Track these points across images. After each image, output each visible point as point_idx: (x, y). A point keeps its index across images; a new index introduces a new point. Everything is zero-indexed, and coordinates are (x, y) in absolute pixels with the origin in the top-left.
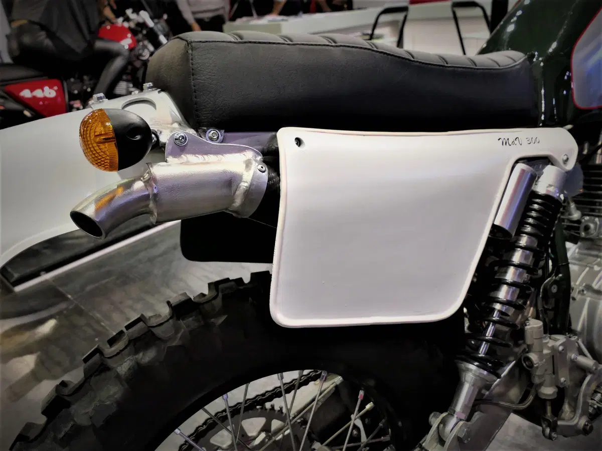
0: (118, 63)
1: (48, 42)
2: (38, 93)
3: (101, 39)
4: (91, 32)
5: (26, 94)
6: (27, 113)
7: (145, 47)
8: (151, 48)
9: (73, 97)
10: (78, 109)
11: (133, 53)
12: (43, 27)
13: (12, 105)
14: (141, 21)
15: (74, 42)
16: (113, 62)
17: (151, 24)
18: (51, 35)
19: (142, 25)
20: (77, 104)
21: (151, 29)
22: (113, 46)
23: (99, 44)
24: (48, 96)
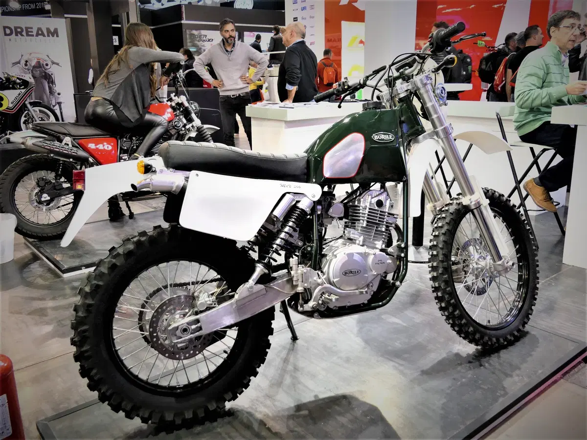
0: (158, 131)
1: (113, 113)
2: (100, 147)
3: (150, 113)
4: (144, 107)
5: (92, 146)
6: (91, 160)
7: (180, 120)
8: (185, 121)
9: (123, 151)
10: (125, 160)
11: (171, 124)
12: (111, 103)
13: (82, 153)
14: (180, 102)
15: (131, 114)
16: (155, 129)
17: (186, 104)
18: (116, 108)
19: (180, 105)
20: (125, 156)
21: (187, 108)
22: (158, 119)
23: (148, 117)
24: (106, 148)
